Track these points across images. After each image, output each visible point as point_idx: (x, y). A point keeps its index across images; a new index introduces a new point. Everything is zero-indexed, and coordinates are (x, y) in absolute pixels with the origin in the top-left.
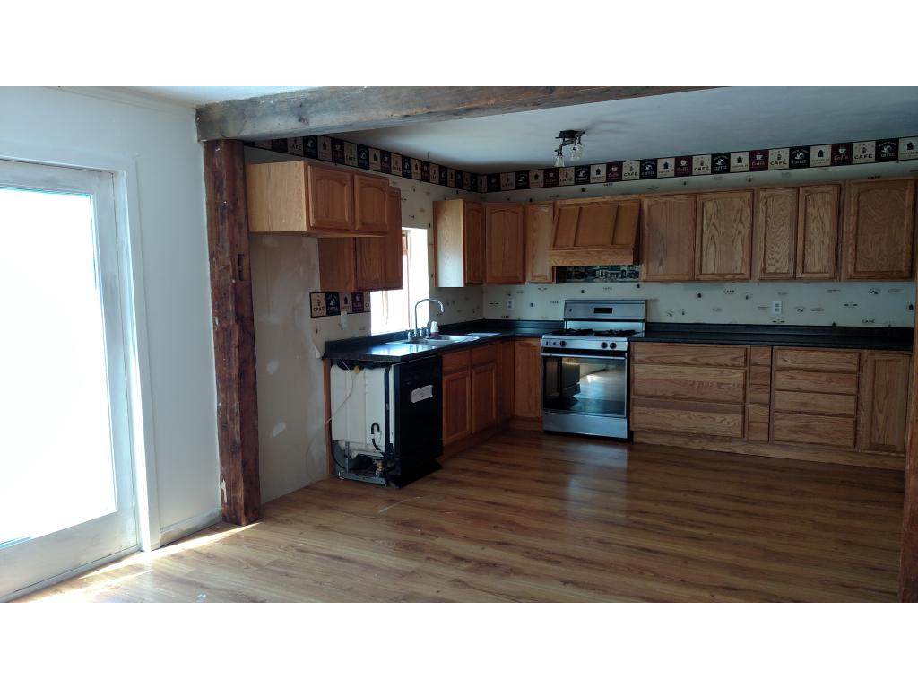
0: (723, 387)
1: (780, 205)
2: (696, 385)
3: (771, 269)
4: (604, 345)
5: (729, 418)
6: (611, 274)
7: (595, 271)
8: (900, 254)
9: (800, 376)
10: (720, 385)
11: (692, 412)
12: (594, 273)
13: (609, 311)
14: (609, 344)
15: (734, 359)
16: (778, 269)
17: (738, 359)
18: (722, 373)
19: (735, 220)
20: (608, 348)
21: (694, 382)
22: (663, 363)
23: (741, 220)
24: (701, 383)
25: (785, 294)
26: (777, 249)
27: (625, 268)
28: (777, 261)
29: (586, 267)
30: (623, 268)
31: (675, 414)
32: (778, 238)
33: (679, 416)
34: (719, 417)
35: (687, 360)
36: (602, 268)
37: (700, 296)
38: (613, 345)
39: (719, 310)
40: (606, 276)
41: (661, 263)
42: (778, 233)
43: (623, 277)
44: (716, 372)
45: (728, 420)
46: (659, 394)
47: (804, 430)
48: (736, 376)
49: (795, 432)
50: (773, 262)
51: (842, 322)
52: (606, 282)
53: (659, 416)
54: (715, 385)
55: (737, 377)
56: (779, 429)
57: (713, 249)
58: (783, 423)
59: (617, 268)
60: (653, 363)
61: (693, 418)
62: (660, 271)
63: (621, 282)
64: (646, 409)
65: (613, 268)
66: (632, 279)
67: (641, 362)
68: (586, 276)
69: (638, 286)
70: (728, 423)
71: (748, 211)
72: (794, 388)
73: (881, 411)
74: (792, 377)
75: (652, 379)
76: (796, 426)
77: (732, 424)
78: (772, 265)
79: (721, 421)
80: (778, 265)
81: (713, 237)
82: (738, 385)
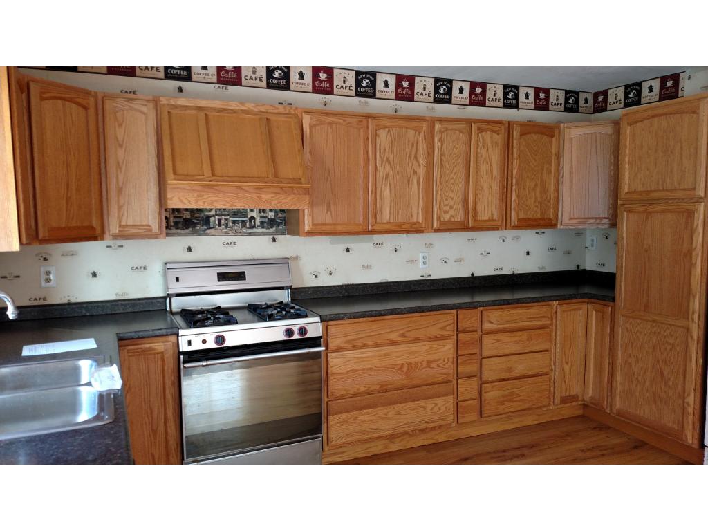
0: (434, 365)
1: (454, 141)
2: (405, 369)
3: (446, 217)
4: (289, 332)
5: (440, 402)
6: (234, 222)
7: (209, 217)
8: (549, 201)
9: (505, 338)
10: (429, 362)
11: (400, 406)
12: (206, 221)
13: (240, 276)
14: (296, 329)
15: (443, 328)
16: (452, 216)
17: (448, 328)
18: (431, 347)
19: (410, 157)
20: (296, 336)
21: (403, 365)
22: (366, 346)
23: (416, 157)
24: (410, 364)
25: (431, 244)
26: (451, 195)
27: (254, 214)
28: (451, 208)
29: (192, 211)
30: (250, 214)
31: (381, 411)
32: (452, 181)
33: (386, 414)
34: (429, 404)
35: (394, 336)
36: (220, 212)
37: (348, 250)
38: (303, 331)
39: (369, 266)
40: (226, 225)
41: (329, 208)
42: (452, 176)
43: (252, 227)
44: (426, 348)
45: (439, 406)
46: (362, 389)
47: (509, 398)
48: (445, 348)
49: (502, 403)
50: (447, 208)
51: (479, 273)
52: (227, 234)
53: (362, 421)
54: (425, 364)
55: (448, 348)
56: (489, 404)
57: (387, 192)
58: (491, 394)
59: (242, 213)
60: (354, 348)
61: (403, 413)
62: (329, 220)
63: (250, 234)
64: (345, 416)
65: (236, 213)
66: (264, 230)
67: (339, 349)
68: (195, 225)
69: (274, 240)
70: (440, 409)
71: (423, 147)
72: (500, 353)
73: (567, 363)
74: (498, 341)
75: (353, 371)
76: (503, 396)
77: (443, 409)
78: (446, 212)
79: (432, 409)
80: (452, 212)
81: (387, 175)
82: (448, 359)
